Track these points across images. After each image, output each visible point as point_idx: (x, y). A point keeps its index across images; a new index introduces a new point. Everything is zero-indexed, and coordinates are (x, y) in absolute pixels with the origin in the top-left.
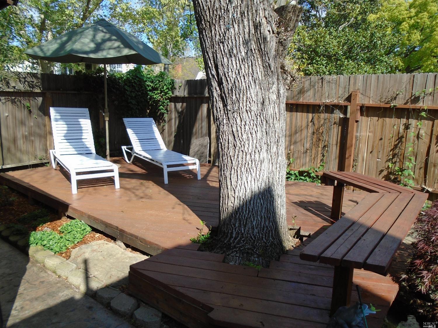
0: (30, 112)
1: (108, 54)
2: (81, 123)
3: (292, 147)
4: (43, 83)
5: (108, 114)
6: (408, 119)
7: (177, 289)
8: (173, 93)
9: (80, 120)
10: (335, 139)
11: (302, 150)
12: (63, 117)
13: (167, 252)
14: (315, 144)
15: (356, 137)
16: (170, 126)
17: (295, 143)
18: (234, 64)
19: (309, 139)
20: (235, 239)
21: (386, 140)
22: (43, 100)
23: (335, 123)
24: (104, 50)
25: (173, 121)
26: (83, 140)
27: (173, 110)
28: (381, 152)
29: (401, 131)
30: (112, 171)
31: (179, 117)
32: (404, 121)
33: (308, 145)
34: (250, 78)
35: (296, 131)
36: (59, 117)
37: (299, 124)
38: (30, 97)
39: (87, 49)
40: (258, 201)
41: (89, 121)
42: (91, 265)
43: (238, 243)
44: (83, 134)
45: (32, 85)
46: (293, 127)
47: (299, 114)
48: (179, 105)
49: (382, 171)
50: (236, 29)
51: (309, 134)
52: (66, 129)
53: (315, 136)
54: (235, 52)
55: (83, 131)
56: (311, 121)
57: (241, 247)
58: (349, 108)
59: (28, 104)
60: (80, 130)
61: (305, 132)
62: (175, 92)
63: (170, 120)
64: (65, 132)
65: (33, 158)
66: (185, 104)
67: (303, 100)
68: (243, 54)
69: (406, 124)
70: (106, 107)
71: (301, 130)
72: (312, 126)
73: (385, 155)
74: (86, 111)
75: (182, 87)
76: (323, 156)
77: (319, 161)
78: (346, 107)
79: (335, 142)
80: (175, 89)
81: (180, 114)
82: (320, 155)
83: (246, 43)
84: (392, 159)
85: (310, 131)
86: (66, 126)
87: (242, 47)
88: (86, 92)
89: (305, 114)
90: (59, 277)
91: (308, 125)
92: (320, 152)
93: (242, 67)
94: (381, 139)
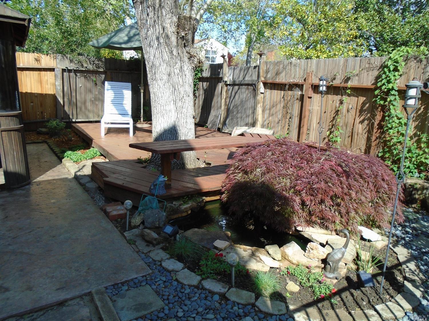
0: (96, 84)
1: (134, 44)
2: (124, 93)
3: (270, 118)
4: (105, 65)
5: (143, 88)
6: (342, 95)
7: (103, 171)
8: (201, 74)
9: (123, 91)
10: (297, 111)
11: (277, 120)
12: (112, 88)
13: (120, 161)
14: (284, 116)
15: (310, 111)
16: (199, 101)
17: (273, 115)
18: (152, 51)
19: (281, 111)
20: (155, 157)
21: (329, 113)
22: (105, 77)
23: (297, 99)
24: (133, 41)
25: (201, 96)
26: (124, 105)
27: (202, 87)
28: (325, 123)
29: (338, 105)
30: (128, 124)
31: (205, 93)
32: (339, 97)
33: (280, 116)
34: (161, 59)
35: (273, 105)
36: (110, 88)
37: (275, 100)
38: (96, 74)
39: (121, 41)
40: (168, 135)
41: (130, 92)
42: (85, 167)
43: (155, 160)
44: (124, 101)
45: (98, 66)
46: (272, 102)
47: (276, 91)
48: (205, 84)
49: (324, 139)
50: (152, 31)
51: (281, 108)
52: (113, 96)
53: (285, 110)
54: (152, 44)
55: (124, 99)
56: (283, 97)
57: (156, 162)
58: (304, 86)
59: (95, 79)
60: (123, 98)
61: (279, 106)
62: (203, 74)
63: (199, 96)
64: (113, 98)
65: (97, 117)
66: (208, 83)
67: (278, 80)
68: (156, 45)
69: (341, 100)
70: (142, 82)
71: (277, 105)
72: (283, 102)
73: (328, 125)
74: (129, 85)
75: (207, 70)
76: (289, 126)
77: (286, 130)
78: (302, 85)
79: (297, 114)
80: (203, 71)
81: (205, 91)
82: (287, 125)
83: (158, 39)
84: (331, 128)
85: (282, 105)
86: (114, 94)
87: (155, 41)
88: (136, 72)
89: (279, 92)
90: (69, 171)
91: (281, 101)
92: (287, 123)
93: (156, 52)
94: (325, 112)
